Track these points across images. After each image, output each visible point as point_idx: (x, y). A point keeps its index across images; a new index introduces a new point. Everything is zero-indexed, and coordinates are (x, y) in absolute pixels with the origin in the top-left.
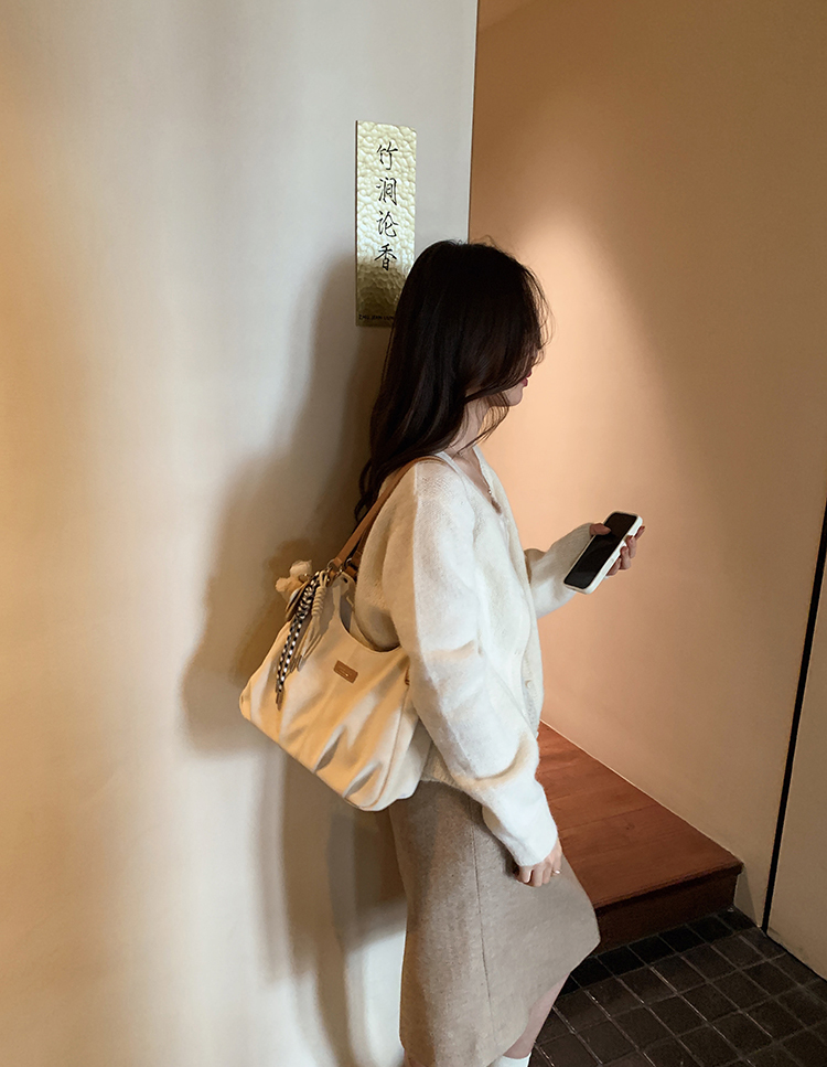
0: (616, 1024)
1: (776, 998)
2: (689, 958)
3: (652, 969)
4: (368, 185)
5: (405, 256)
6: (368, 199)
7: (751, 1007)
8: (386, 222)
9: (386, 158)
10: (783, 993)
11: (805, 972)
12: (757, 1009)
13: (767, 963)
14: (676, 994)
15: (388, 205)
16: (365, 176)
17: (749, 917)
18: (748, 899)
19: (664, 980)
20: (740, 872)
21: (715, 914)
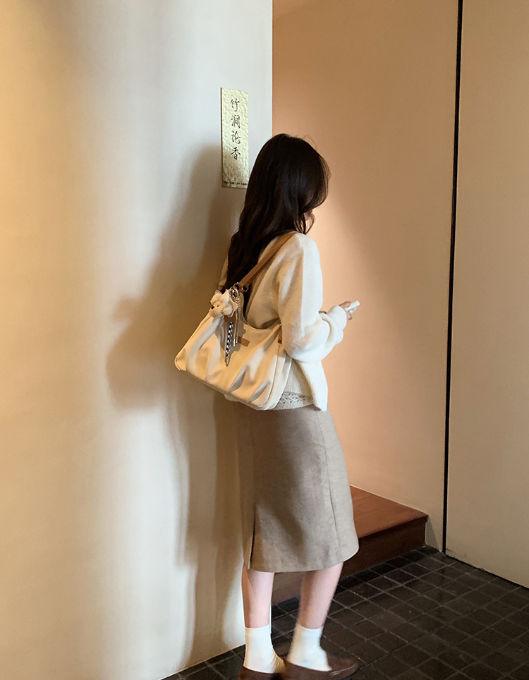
1: (455, 580)
2: (405, 570)
3: (385, 577)
4: (227, 118)
5: (244, 153)
6: (227, 125)
7: (443, 585)
8: (235, 137)
9: (235, 105)
10: (459, 577)
11: (470, 568)
12: (446, 586)
13: (448, 567)
14: (401, 585)
15: (236, 128)
16: (225, 113)
17: (435, 547)
18: (433, 536)
19: (393, 581)
20: (426, 521)
21: (415, 550)
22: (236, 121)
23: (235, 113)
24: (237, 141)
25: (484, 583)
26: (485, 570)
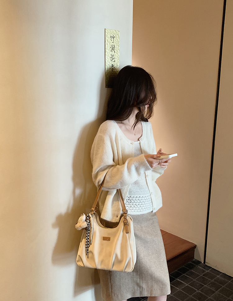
0: (173, 296)
1: (213, 281)
2: (187, 275)
3: (178, 280)
4: (108, 47)
5: (117, 67)
6: (108, 51)
7: (207, 284)
8: (112, 58)
9: (112, 39)
10: (214, 279)
11: (219, 272)
12: (209, 284)
13: (208, 272)
14: (187, 285)
15: (113, 53)
16: (107, 44)
17: (199, 261)
18: (199, 255)
19: (182, 282)
20: (196, 248)
21: (190, 262)
22: (113, 48)
23: (112, 44)
24: (113, 60)
25: (228, 282)
26: (227, 274)
